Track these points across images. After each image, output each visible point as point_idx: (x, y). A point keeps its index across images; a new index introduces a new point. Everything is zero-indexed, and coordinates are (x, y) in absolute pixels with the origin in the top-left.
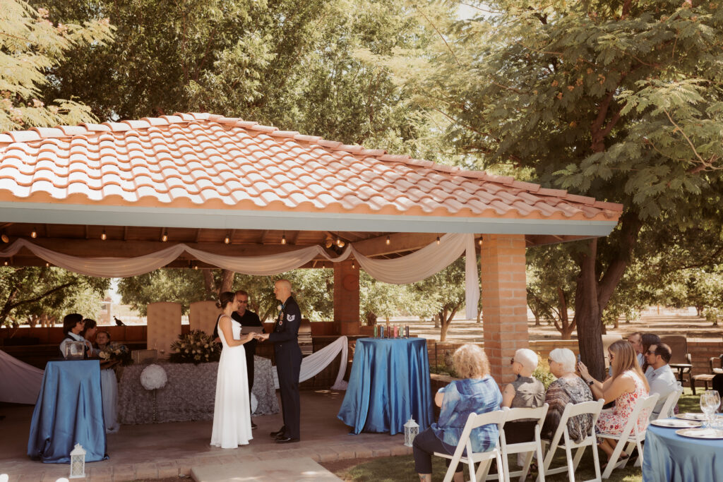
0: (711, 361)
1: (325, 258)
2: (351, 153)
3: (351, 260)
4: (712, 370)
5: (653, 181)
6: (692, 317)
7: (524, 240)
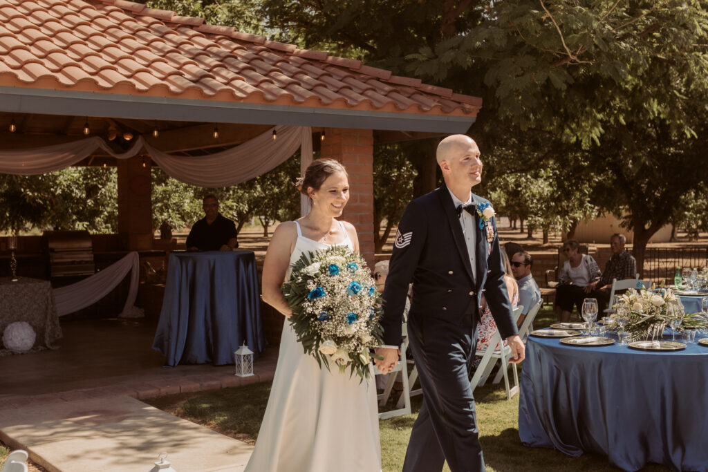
0: (546, 275)
1: (108, 154)
2: (161, 19)
3: (142, 157)
4: (547, 284)
5: (516, 74)
6: (505, 229)
7: (371, 135)
